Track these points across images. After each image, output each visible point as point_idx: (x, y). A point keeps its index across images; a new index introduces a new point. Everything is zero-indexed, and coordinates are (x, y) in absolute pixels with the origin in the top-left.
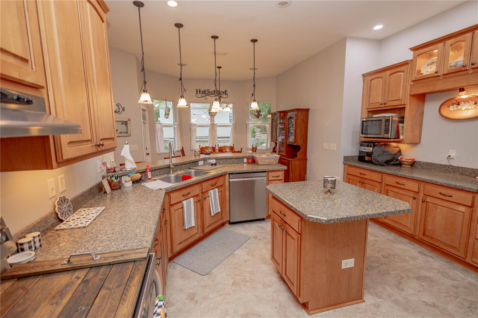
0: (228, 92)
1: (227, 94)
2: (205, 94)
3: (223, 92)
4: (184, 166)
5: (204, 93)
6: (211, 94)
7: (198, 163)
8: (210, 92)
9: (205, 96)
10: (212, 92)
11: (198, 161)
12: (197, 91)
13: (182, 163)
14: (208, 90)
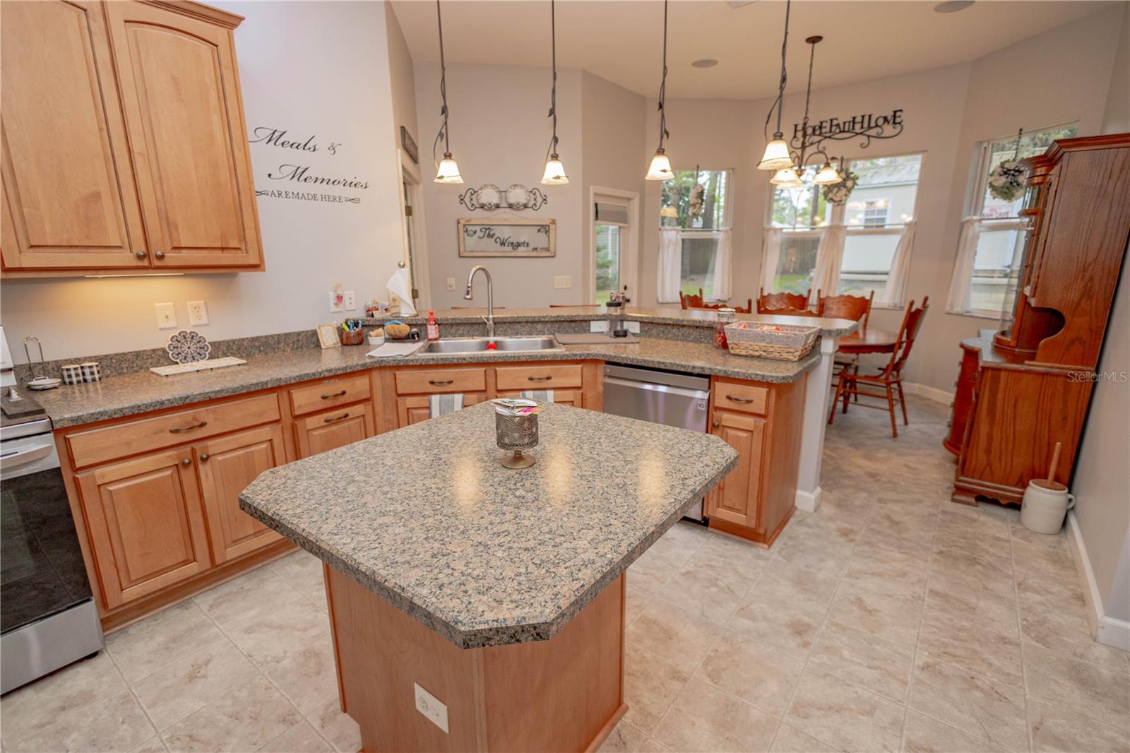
0: (903, 117)
1: (899, 123)
2: (820, 134)
3: (886, 119)
4: (539, 326)
5: (817, 132)
6: (841, 132)
7: (590, 326)
8: (838, 125)
9: (819, 141)
10: (845, 123)
11: (590, 321)
12: (796, 131)
13: (530, 320)
14: (832, 120)
